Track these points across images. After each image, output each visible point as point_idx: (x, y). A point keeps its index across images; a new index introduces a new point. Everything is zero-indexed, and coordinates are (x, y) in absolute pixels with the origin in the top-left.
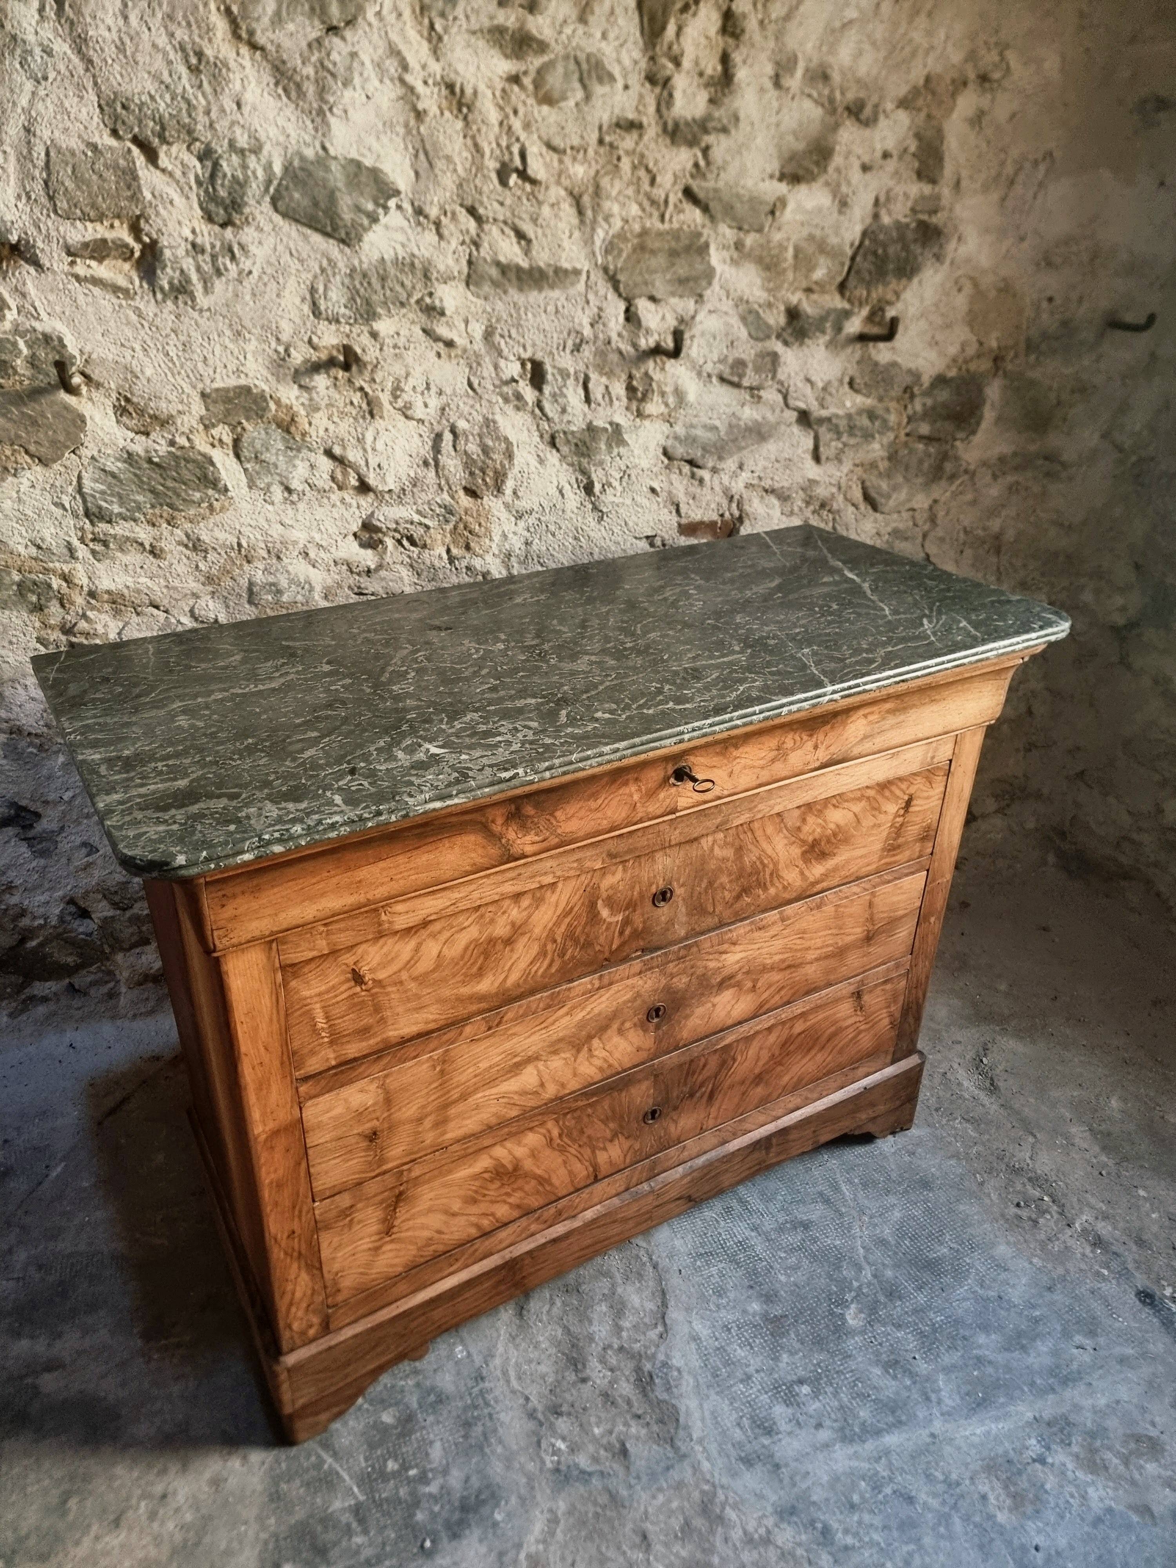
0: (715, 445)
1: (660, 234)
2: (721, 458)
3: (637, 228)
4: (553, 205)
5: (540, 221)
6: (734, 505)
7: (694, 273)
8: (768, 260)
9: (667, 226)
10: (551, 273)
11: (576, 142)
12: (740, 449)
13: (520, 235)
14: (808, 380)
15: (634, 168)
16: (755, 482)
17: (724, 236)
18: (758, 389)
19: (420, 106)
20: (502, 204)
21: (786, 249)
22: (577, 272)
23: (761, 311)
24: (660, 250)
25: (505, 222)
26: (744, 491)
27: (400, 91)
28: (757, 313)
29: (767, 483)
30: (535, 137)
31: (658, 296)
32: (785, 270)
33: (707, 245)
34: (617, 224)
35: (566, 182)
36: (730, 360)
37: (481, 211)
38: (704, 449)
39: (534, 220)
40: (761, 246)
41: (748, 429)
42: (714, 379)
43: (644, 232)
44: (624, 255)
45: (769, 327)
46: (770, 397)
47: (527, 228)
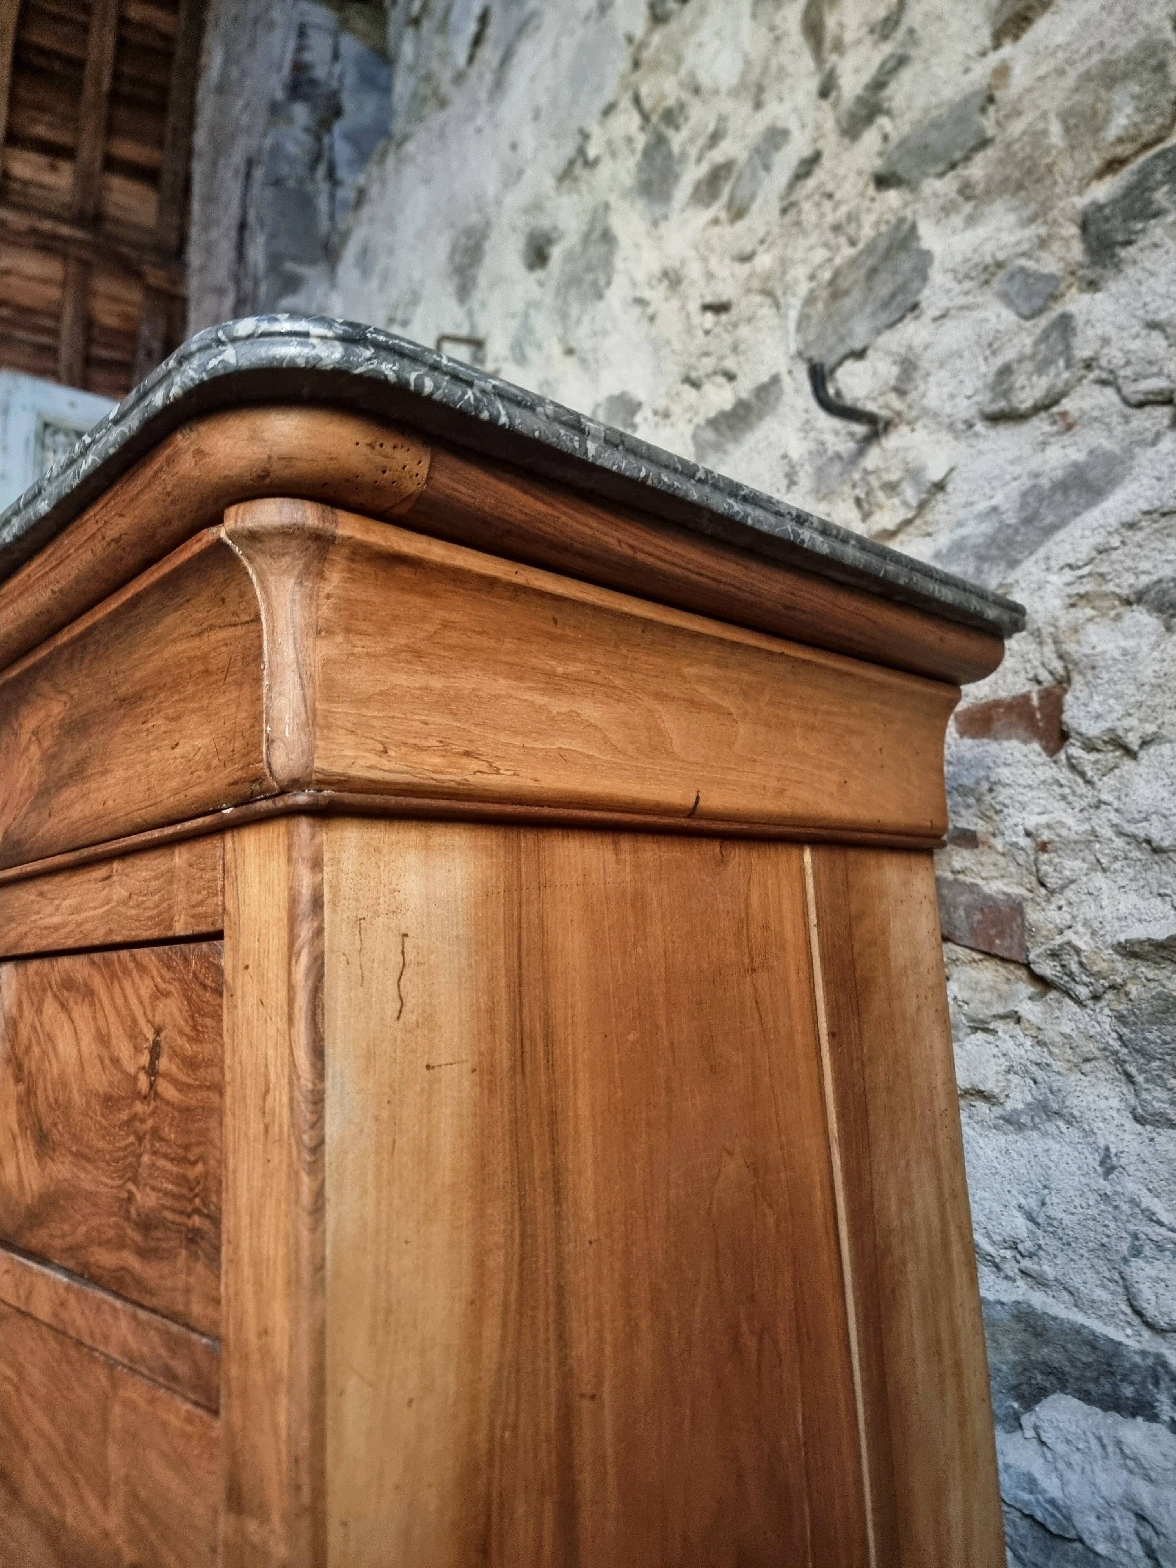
0: (993, 540)
1: (853, 262)
2: (1013, 564)
3: (826, 275)
4: (749, 320)
5: (742, 347)
6: (1049, 650)
7: (899, 279)
8: (1017, 174)
9: (861, 246)
10: (754, 401)
11: (761, 231)
12: (1049, 531)
13: (730, 377)
14: (1153, 326)
15: (818, 205)
16: (1088, 587)
17: (936, 195)
18: (1056, 402)
19: (650, 310)
20: (706, 354)
21: (1045, 133)
22: (775, 380)
23: (1030, 264)
24: (856, 282)
25: (715, 373)
26: (1061, 613)
27: (636, 311)
28: (1023, 270)
29: (1127, 583)
30: (727, 261)
31: (857, 345)
32: (1050, 168)
33: (914, 228)
34: (804, 288)
35: (756, 284)
36: (990, 379)
37: (694, 375)
38: (981, 558)
39: (735, 349)
40: (1001, 162)
41: (1063, 486)
42: (980, 427)
43: (837, 274)
44: (814, 321)
45: (1051, 278)
46: (1086, 405)
47: (730, 364)
